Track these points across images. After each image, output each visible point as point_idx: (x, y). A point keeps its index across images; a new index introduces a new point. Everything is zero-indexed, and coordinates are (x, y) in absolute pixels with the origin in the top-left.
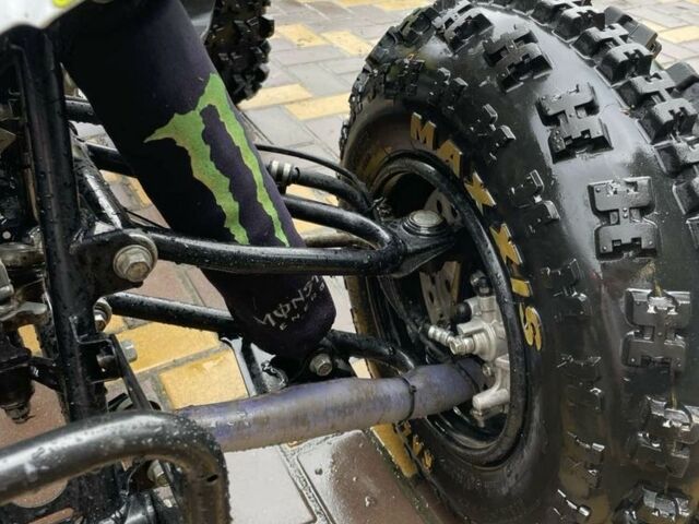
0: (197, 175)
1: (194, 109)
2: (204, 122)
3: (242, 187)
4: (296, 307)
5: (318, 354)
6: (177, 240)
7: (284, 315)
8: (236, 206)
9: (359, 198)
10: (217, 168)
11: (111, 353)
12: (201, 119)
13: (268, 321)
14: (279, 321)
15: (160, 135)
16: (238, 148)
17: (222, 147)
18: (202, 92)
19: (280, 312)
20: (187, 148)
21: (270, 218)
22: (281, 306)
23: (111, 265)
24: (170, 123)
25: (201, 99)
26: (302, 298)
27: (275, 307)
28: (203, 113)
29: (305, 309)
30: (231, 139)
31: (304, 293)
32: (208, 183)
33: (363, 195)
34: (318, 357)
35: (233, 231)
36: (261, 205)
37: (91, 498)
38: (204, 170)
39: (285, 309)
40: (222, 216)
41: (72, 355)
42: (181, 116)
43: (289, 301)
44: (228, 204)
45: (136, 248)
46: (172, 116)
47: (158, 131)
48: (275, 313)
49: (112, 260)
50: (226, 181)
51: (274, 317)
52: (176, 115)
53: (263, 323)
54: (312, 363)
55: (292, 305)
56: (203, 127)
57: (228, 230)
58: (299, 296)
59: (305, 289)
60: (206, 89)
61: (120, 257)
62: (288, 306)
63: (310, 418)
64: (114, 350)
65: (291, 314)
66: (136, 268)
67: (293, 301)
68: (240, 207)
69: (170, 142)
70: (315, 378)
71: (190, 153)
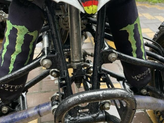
0: (129, 40)
1: (133, 24)
2: (135, 27)
3: (138, 44)
4: (143, 76)
5: (144, 89)
6: (121, 54)
7: (139, 77)
8: (136, 48)
9: (161, 52)
10: (134, 38)
11: (105, 76)
12: (134, 26)
13: (135, 78)
14: (138, 78)
15: (124, 29)
16: (140, 34)
17: (137, 34)
18: (136, 20)
19: (139, 76)
20: (129, 33)
21: (143, 53)
22: (139, 75)
23: (108, 57)
24: (127, 26)
25: (135, 22)
26: (145, 74)
27: (138, 75)
28: (135, 25)
29: (145, 77)
30: (139, 32)
31: (146, 73)
32: (131, 42)
33: (162, 51)
34: (144, 90)
35: (133, 54)
36: (141, 49)
37: (93, 108)
38: (131, 39)
39: (140, 76)
40: (132, 50)
41: (95, 75)
42: (130, 25)
43: (142, 74)
44: (134, 47)
45: (114, 54)
46: (128, 25)
47: (123, 28)
48: (138, 76)
49: (108, 56)
50: (135, 42)
51: (137, 77)
52: (129, 25)
53: (134, 78)
54: (142, 91)
55: (142, 75)
56: (134, 28)
57: (132, 54)
58: (144, 73)
59: (146, 72)
60: (137, 20)
61: (110, 56)
62: (141, 75)
63: (140, 104)
64: (106, 76)
65: (141, 77)
66: (113, 58)
67: (143, 74)
68: (137, 49)
69: (126, 31)
70: (142, 94)
71: (129, 34)
